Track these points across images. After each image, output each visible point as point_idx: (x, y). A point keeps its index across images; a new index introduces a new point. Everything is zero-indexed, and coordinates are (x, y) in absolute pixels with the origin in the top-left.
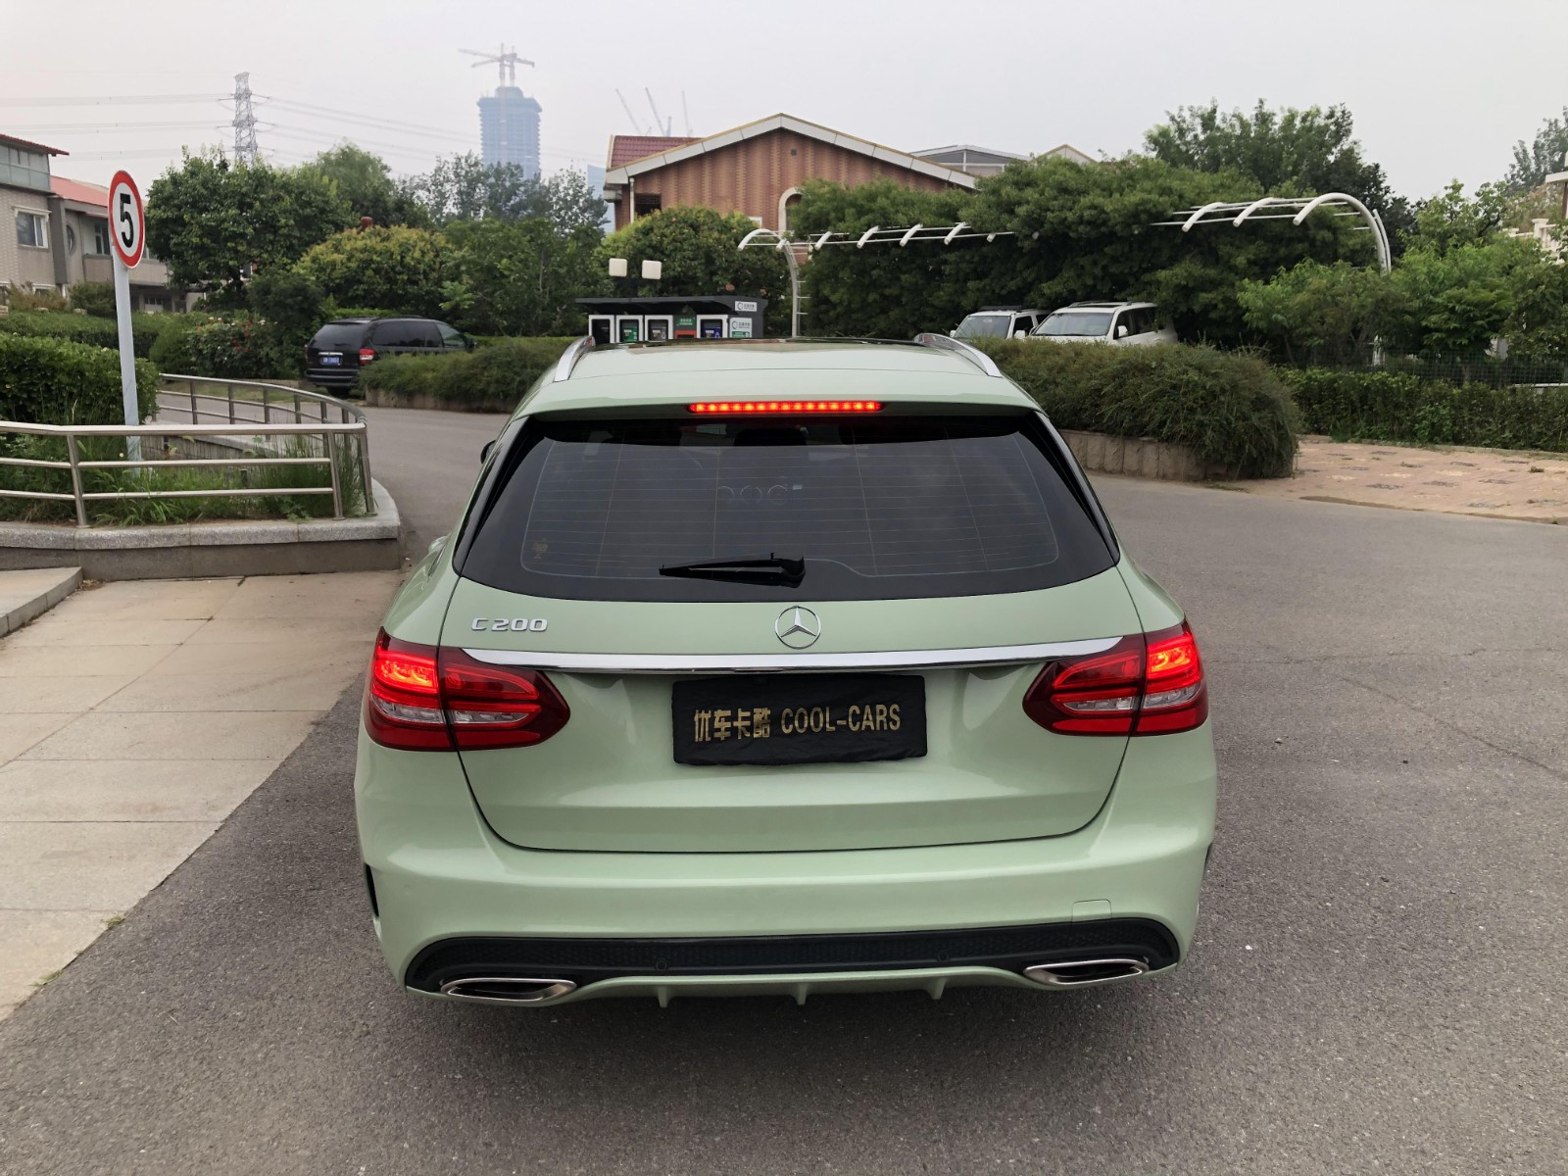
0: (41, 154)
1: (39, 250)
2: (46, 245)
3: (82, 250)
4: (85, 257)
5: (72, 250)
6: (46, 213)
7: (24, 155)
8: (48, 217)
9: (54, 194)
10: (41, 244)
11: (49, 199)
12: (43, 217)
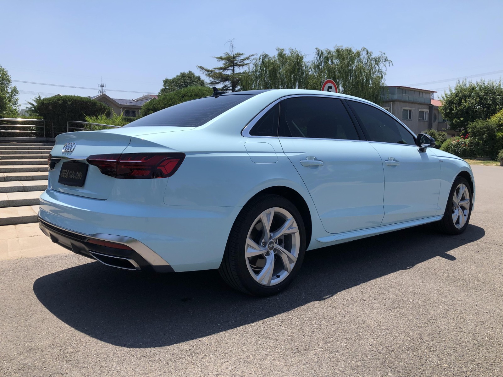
0: (429, 93)
1: (425, 121)
2: (427, 119)
3: (438, 121)
4: (439, 123)
5: (435, 121)
6: (428, 110)
7: (424, 94)
8: (428, 112)
9: (431, 104)
10: (425, 119)
11: (430, 106)
12: (427, 111)
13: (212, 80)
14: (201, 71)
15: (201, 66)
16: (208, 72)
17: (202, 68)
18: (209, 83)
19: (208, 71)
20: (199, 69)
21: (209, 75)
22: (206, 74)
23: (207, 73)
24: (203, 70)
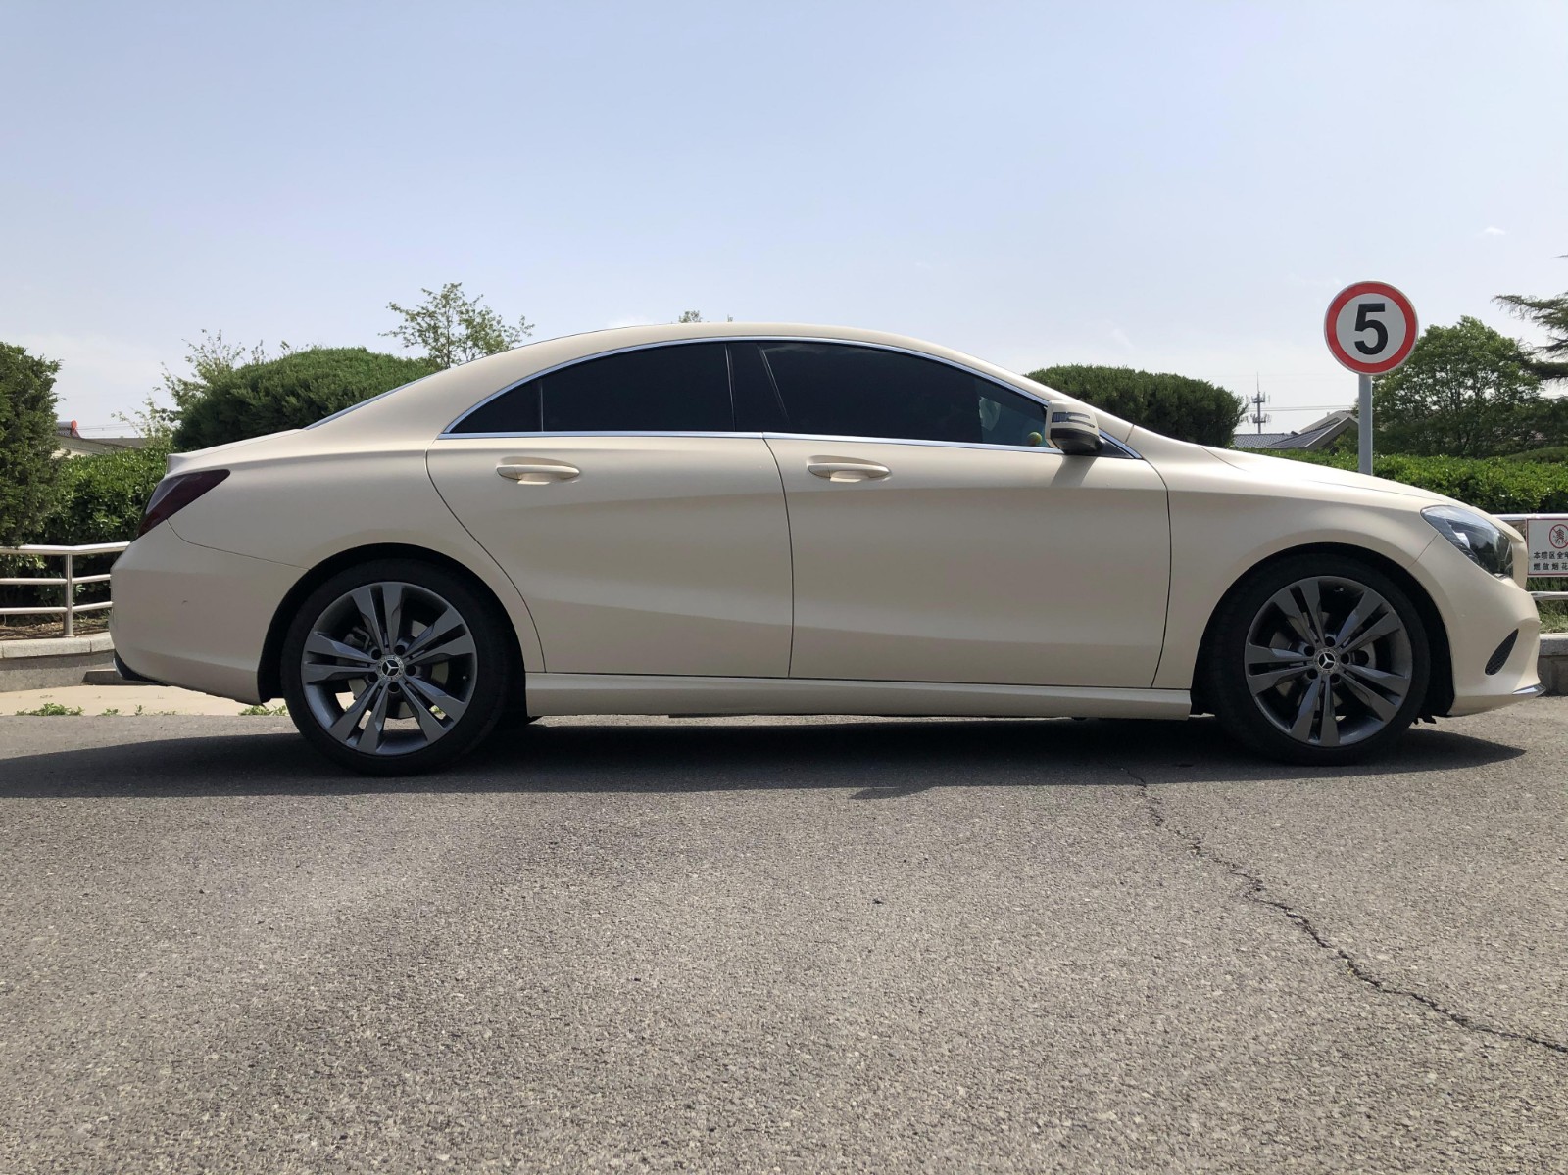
13: (1559, 334)
14: (1513, 310)
15: (1511, 294)
16: (1540, 310)
17: (1516, 300)
18: (1551, 349)
19: (1539, 306)
20: (1508, 306)
21: (1550, 321)
22: (1536, 318)
23: (1535, 313)
24: (1523, 306)
